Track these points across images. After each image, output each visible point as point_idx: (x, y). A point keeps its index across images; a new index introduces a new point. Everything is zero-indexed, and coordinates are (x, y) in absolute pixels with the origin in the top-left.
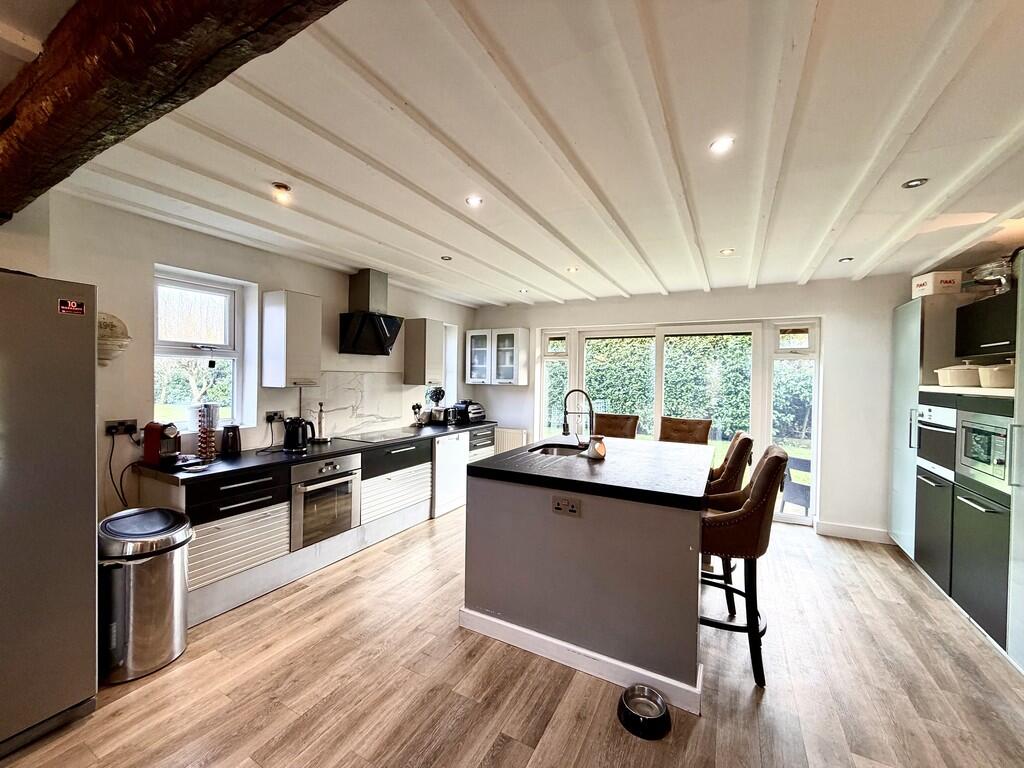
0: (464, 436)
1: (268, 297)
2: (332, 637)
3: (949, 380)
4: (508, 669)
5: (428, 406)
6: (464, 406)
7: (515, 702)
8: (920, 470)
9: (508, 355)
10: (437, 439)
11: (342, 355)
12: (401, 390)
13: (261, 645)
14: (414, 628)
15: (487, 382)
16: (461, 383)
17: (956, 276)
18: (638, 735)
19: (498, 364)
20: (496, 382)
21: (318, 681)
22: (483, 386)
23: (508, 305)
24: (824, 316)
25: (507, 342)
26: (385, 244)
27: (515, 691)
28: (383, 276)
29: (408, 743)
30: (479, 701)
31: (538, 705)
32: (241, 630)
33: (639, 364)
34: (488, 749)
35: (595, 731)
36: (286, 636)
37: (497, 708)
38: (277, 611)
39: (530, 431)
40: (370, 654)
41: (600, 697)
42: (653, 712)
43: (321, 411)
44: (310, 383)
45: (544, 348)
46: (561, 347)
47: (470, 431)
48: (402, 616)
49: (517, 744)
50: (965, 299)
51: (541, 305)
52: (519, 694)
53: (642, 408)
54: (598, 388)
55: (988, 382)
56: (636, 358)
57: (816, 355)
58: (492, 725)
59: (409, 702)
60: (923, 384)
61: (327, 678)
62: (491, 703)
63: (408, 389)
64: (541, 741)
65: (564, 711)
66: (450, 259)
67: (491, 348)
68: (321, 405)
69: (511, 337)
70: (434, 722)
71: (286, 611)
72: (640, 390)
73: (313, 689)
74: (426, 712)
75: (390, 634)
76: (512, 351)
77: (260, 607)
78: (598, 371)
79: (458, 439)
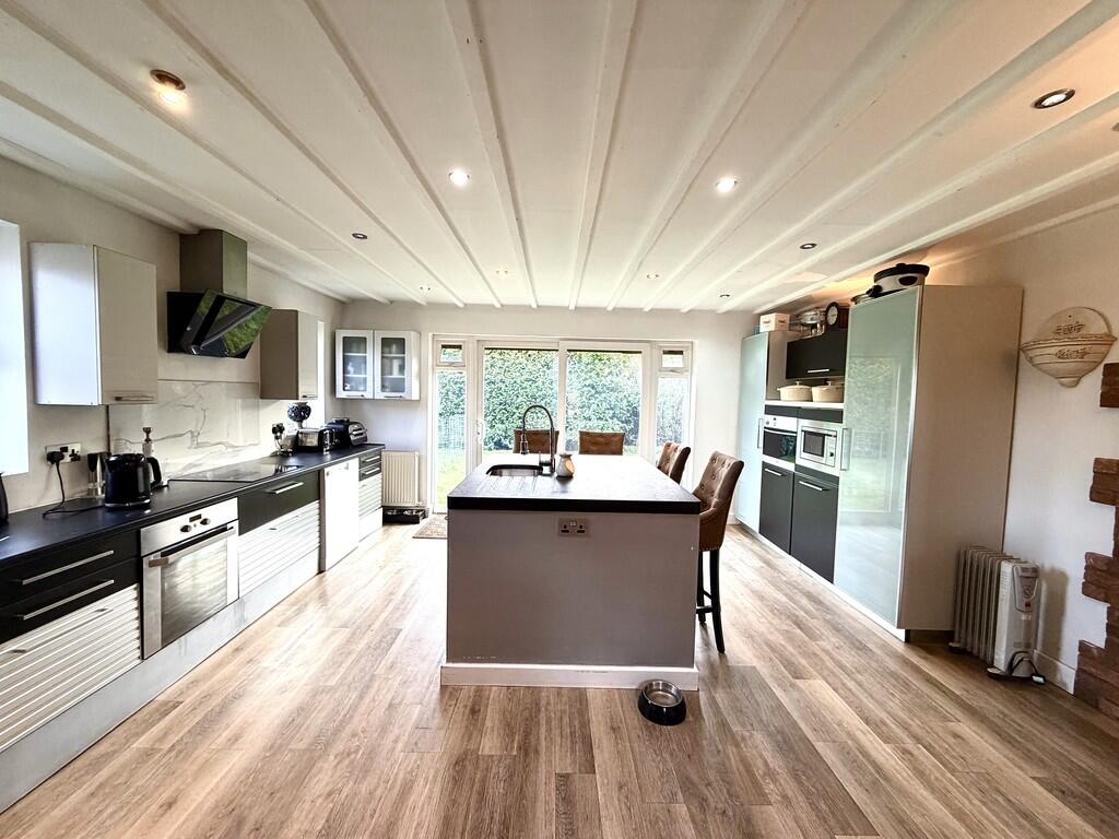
0: (352, 464)
1: (40, 250)
2: (274, 754)
3: (790, 395)
4: (523, 711)
5: (291, 428)
6: (341, 426)
7: (550, 740)
8: (765, 465)
9: (396, 364)
10: (326, 470)
11: (171, 354)
12: (258, 407)
13: (155, 807)
14: (387, 705)
15: (368, 395)
16: (329, 397)
17: (786, 317)
18: (667, 725)
19: (383, 374)
20: (380, 395)
21: (296, 814)
22: (362, 400)
23: (392, 302)
24: (696, 342)
25: (394, 347)
26: (284, 202)
27: (543, 730)
28: (241, 245)
29: (468, 828)
30: (515, 753)
31: (572, 734)
32: (94, 802)
33: (499, 377)
34: (553, 795)
35: (633, 736)
36: (195, 779)
37: (537, 752)
38: (148, 754)
39: (423, 453)
40: (349, 755)
41: (619, 705)
42: (669, 701)
43: (148, 440)
44: (141, 399)
45: (435, 357)
46: (457, 356)
47: (359, 457)
48: (361, 697)
49: (577, 777)
50: (793, 336)
51: (436, 307)
52: (549, 730)
53: (503, 423)
54: (456, 402)
55: (820, 398)
56: (496, 370)
57: (688, 374)
58: (543, 768)
59: (439, 785)
60: (767, 399)
61: (307, 806)
62: (527, 750)
63: (267, 405)
64: (596, 766)
65: (598, 730)
66: (365, 237)
67: (373, 356)
68: (148, 431)
69: (401, 343)
70: (482, 794)
71: (166, 746)
72: (501, 404)
73: (296, 826)
74: (466, 787)
75: (360, 721)
76: (403, 359)
77: (108, 756)
78: (456, 384)
79: (347, 468)
